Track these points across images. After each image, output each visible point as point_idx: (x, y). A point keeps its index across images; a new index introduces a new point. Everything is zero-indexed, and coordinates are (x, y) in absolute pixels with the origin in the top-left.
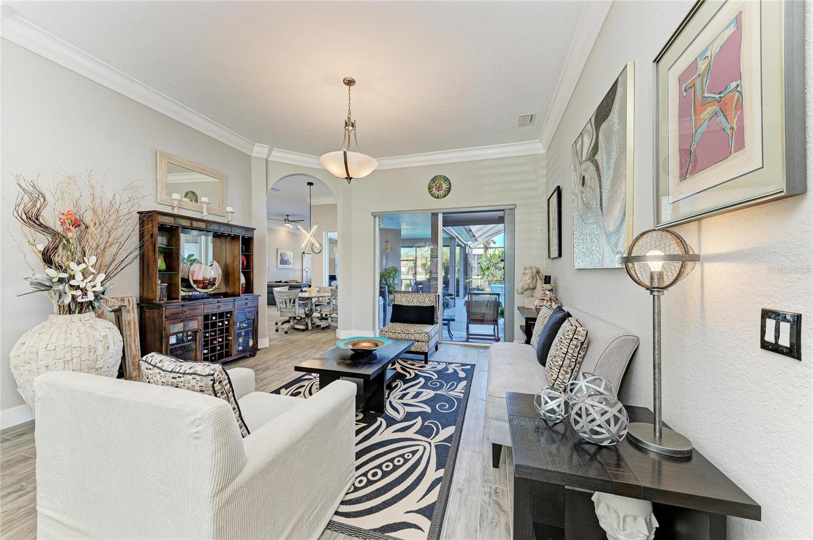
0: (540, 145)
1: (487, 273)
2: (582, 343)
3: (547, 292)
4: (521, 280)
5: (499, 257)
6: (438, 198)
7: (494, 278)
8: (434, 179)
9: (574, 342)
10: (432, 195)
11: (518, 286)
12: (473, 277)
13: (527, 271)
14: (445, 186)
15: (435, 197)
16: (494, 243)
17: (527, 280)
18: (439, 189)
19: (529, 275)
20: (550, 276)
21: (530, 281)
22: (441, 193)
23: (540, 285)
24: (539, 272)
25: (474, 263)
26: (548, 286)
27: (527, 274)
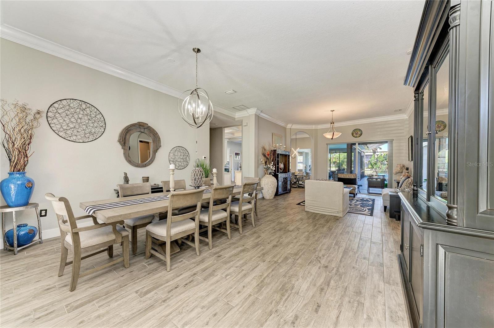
0: (405, 116)
1: (375, 167)
2: (410, 183)
3: (406, 173)
4: (395, 169)
5: (384, 157)
6: (356, 137)
7: (380, 170)
8: (354, 130)
9: (408, 183)
10: (353, 136)
11: (394, 171)
12: (365, 169)
13: (398, 166)
14: (359, 133)
15: (355, 137)
16: (381, 149)
17: (398, 169)
18: (356, 134)
19: (399, 167)
20: (408, 168)
21: (400, 169)
22: (358, 135)
23: (405, 171)
24: (404, 166)
25: (365, 161)
26: (407, 171)
27: (398, 167)
